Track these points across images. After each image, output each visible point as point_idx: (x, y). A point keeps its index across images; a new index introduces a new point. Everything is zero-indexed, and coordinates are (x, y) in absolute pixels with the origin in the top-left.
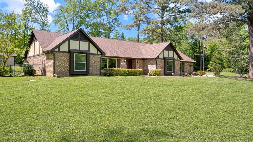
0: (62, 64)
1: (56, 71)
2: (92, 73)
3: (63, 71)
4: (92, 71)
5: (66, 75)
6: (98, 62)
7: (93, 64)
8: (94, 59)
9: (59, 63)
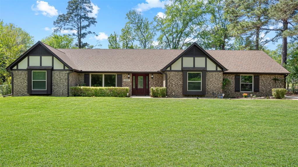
0: (21, 83)
1: (15, 91)
2: (57, 93)
3: (22, 91)
4: (57, 91)
5: (25, 95)
6: (65, 79)
7: (58, 82)
8: (60, 75)
9: (17, 82)
